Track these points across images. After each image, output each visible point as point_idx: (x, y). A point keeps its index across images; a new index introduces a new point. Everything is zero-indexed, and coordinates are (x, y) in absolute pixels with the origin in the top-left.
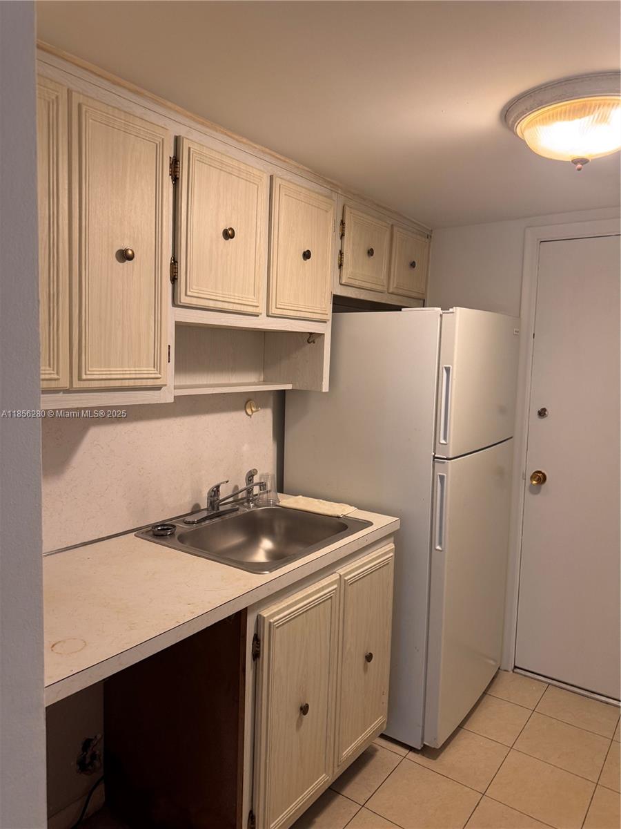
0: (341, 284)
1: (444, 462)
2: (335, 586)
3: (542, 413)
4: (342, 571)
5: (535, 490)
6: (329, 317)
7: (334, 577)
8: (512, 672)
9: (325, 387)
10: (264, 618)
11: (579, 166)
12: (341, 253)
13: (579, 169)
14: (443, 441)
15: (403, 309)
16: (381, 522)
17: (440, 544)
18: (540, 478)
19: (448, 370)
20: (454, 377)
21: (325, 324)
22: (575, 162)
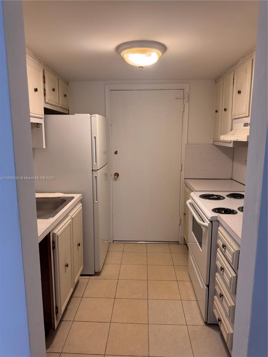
0: (46, 103)
1: (96, 171)
2: (71, 220)
3: (116, 153)
4: (71, 214)
5: (115, 179)
6: (43, 117)
7: (69, 217)
8: (112, 243)
9: (44, 147)
10: (55, 234)
11: (141, 69)
12: (45, 90)
13: (141, 70)
14: (95, 164)
15: (75, 114)
16: (77, 196)
17: (97, 200)
18: (117, 175)
19: (95, 138)
20: (98, 140)
21: (41, 119)
22: (140, 67)
